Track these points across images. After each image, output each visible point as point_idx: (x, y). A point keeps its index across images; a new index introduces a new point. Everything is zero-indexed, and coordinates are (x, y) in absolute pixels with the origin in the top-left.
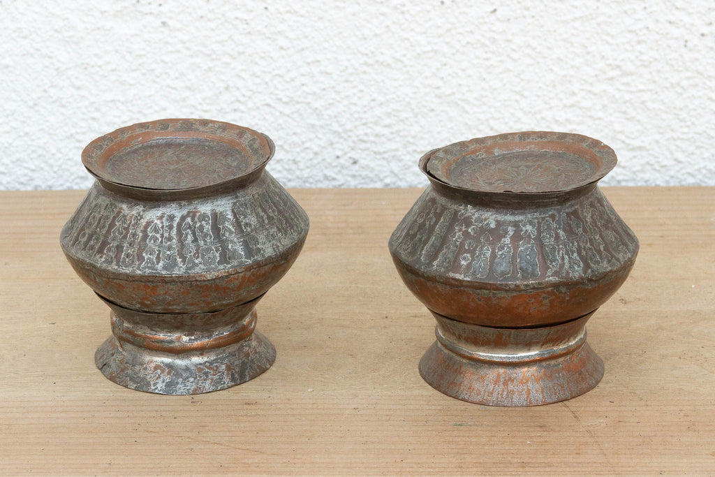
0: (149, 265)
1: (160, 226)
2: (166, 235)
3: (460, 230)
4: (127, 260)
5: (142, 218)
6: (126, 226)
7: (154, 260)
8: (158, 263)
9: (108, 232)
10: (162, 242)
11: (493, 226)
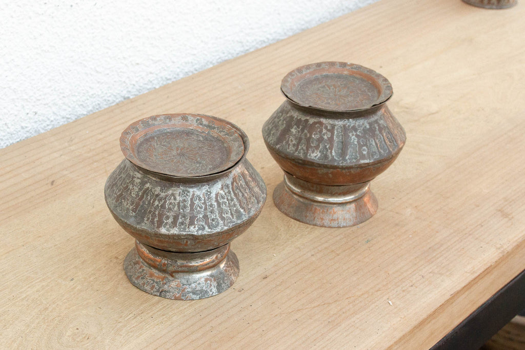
0: (229, 221)
1: (224, 194)
2: (229, 198)
3: (353, 135)
4: (214, 223)
5: (211, 193)
6: (203, 202)
7: (231, 217)
8: (233, 217)
9: (192, 209)
10: (229, 204)
11: (368, 127)
